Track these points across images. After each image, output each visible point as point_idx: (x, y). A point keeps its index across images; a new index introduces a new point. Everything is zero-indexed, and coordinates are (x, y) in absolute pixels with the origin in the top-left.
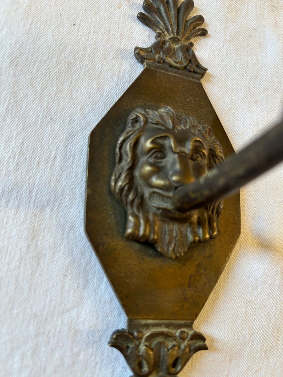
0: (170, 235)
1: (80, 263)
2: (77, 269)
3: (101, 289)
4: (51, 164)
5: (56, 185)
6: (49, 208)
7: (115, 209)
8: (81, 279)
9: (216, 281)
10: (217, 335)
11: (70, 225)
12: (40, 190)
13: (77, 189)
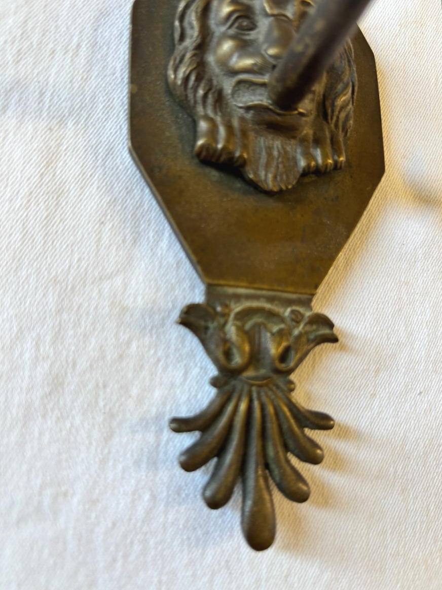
0: (270, 154)
1: (124, 206)
2: (121, 214)
3: (161, 248)
4: (73, 55)
5: (82, 86)
6: (72, 121)
7: (177, 117)
8: (129, 229)
9: (348, 237)
10: (354, 328)
11: (107, 147)
12: (57, 93)
13: (114, 94)
